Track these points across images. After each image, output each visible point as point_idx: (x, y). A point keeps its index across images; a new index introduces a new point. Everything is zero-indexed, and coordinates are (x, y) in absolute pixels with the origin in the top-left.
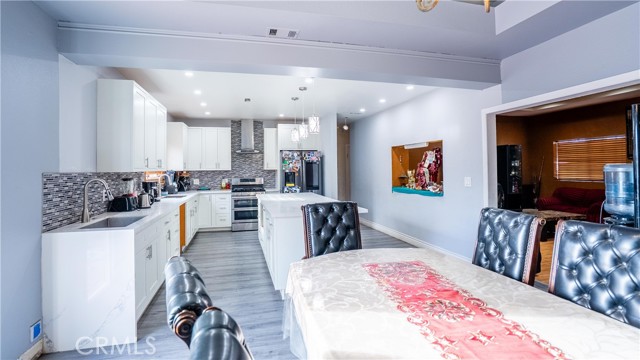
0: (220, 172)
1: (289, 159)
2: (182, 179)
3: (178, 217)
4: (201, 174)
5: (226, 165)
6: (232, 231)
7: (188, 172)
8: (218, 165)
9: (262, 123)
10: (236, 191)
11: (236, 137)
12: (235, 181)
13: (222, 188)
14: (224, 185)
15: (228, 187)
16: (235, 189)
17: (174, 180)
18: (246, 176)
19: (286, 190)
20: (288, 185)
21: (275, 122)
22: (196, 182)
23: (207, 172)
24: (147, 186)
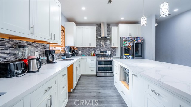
0: (91, 48)
1: (127, 41)
2: (74, 50)
3: (67, 75)
4: (83, 48)
5: (94, 45)
6: (96, 76)
7: (76, 47)
8: (90, 44)
9: (110, 25)
10: (99, 57)
11: (99, 32)
12: (98, 52)
13: (92, 55)
14: (92, 54)
15: (94, 55)
16: (98, 56)
17: (70, 51)
18: (103, 50)
19: (124, 57)
20: (125, 54)
21: (117, 24)
22: (80, 52)
23: (85, 48)
24: (48, 53)
